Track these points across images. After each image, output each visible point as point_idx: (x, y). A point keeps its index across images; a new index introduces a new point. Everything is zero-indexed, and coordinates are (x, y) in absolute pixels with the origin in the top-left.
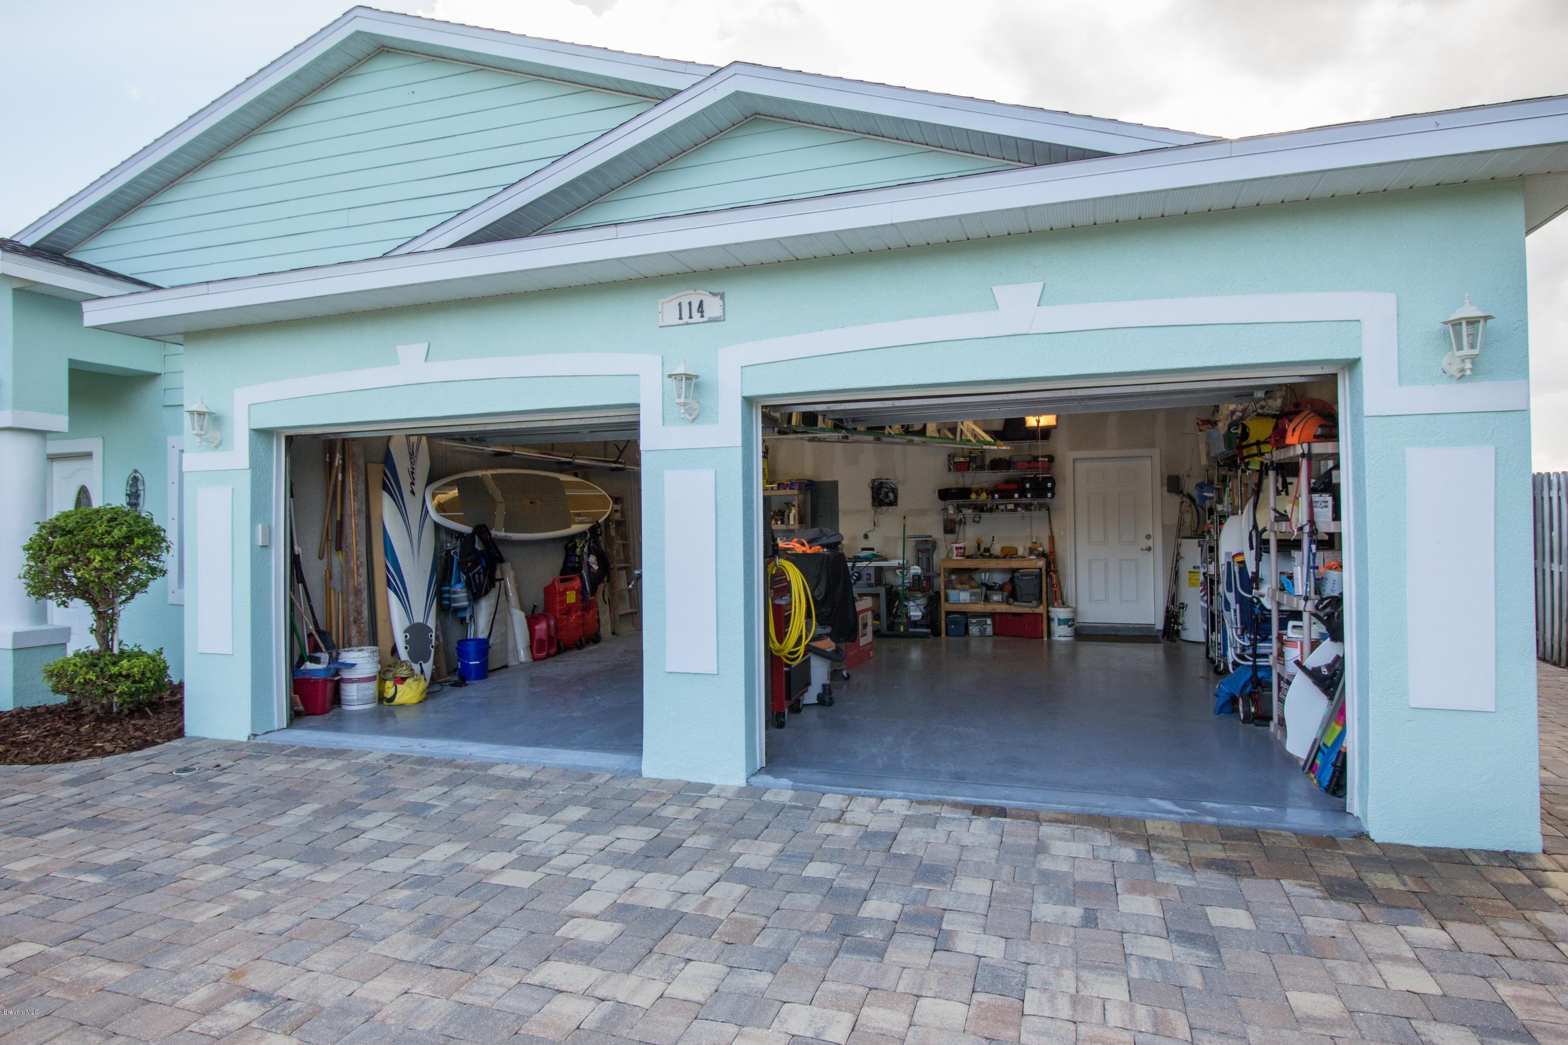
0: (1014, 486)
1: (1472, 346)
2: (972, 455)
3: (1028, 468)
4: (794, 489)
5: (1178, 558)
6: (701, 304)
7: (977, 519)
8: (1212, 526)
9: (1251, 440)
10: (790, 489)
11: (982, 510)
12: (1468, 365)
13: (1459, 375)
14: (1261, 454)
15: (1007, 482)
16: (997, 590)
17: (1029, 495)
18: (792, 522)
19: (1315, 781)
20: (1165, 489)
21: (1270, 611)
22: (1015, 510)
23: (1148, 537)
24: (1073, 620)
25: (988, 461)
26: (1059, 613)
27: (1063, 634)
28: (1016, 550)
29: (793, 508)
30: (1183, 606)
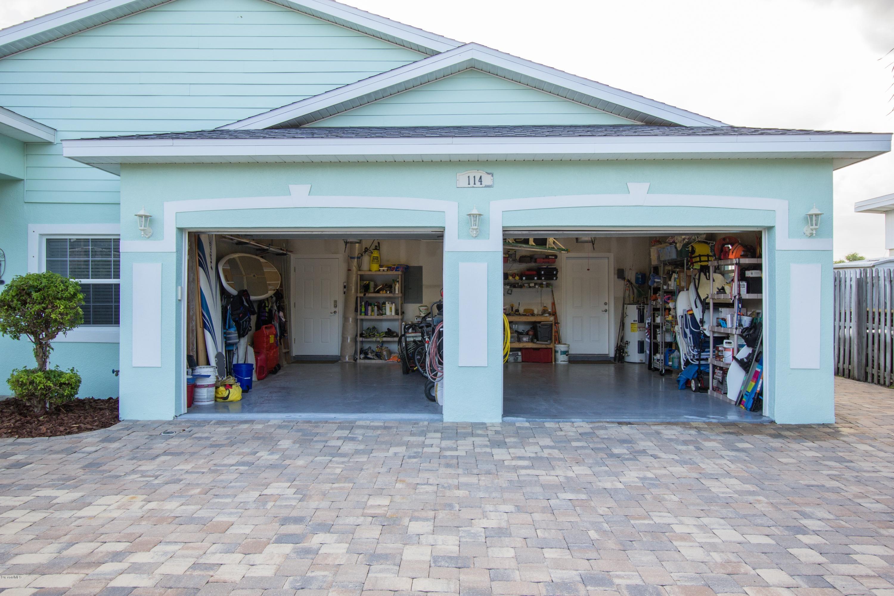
0: (535, 273)
1: (816, 225)
2: (509, 253)
3: (543, 262)
4: (399, 271)
5: (623, 317)
6: (481, 178)
7: (510, 292)
8: (659, 297)
9: (697, 254)
10: (396, 270)
11: (515, 287)
12: (814, 232)
13: (809, 235)
14: (700, 261)
15: (529, 270)
16: (524, 335)
17: (543, 278)
18: (397, 292)
19: (744, 408)
20: (616, 276)
21: (709, 337)
22: (534, 287)
23: (606, 304)
24: (568, 351)
25: (518, 257)
26: (561, 348)
27: (563, 360)
28: (533, 311)
29: (397, 283)
30: (627, 343)
